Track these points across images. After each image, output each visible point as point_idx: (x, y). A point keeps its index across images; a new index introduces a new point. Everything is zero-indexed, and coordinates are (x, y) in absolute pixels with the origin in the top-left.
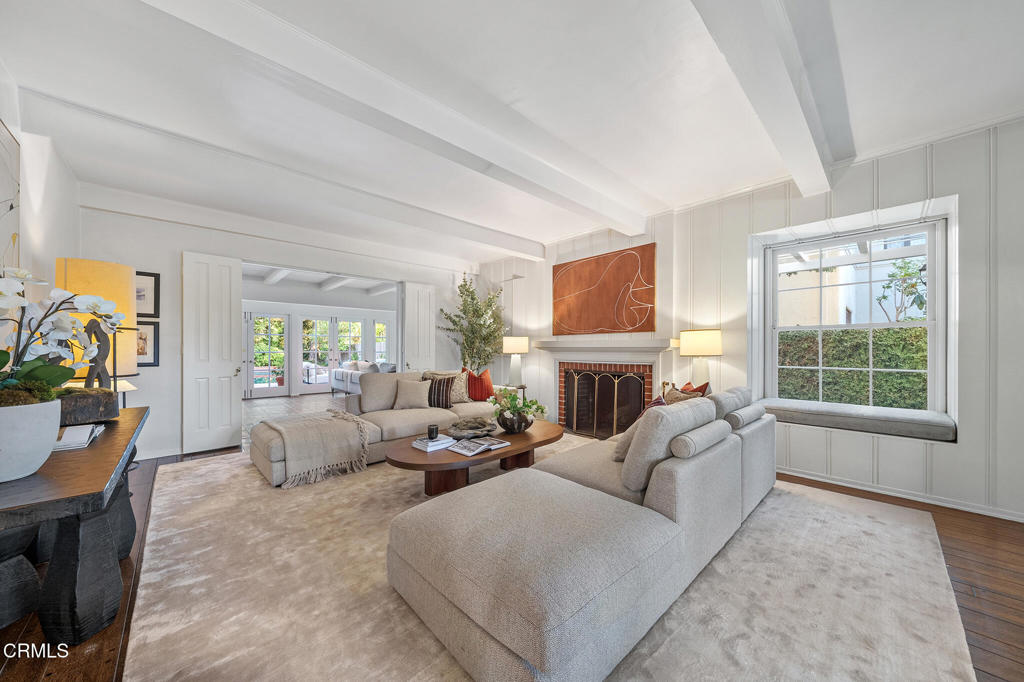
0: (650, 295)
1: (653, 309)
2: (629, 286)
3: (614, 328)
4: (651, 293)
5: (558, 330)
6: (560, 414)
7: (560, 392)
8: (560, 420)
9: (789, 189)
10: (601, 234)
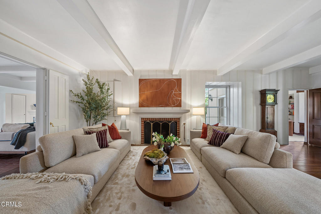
0: (180, 95)
1: (181, 100)
2: (172, 92)
3: (167, 105)
4: (180, 94)
5: (141, 105)
6: (142, 139)
7: (142, 130)
8: (142, 141)
9: (214, 72)
10: (160, 71)
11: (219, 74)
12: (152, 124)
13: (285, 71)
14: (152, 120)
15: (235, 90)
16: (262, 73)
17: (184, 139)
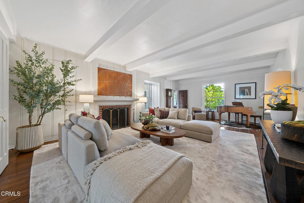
1: (132, 91)
2: (126, 84)
3: (122, 95)
4: (131, 87)
5: (100, 93)
9: (148, 74)
10: (116, 65)
11: (151, 76)
12: (111, 111)
13: (173, 81)
14: (111, 108)
15: (155, 88)
16: (166, 80)
17: (134, 120)
